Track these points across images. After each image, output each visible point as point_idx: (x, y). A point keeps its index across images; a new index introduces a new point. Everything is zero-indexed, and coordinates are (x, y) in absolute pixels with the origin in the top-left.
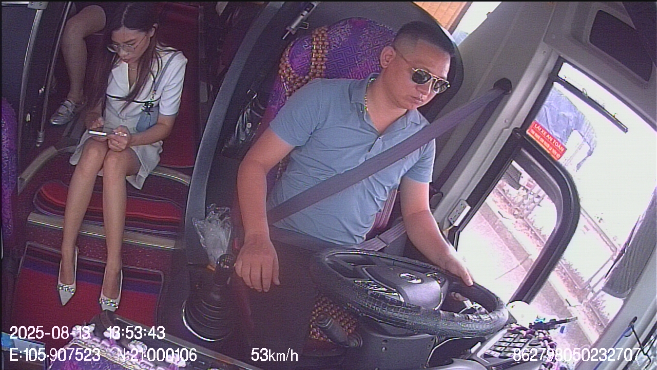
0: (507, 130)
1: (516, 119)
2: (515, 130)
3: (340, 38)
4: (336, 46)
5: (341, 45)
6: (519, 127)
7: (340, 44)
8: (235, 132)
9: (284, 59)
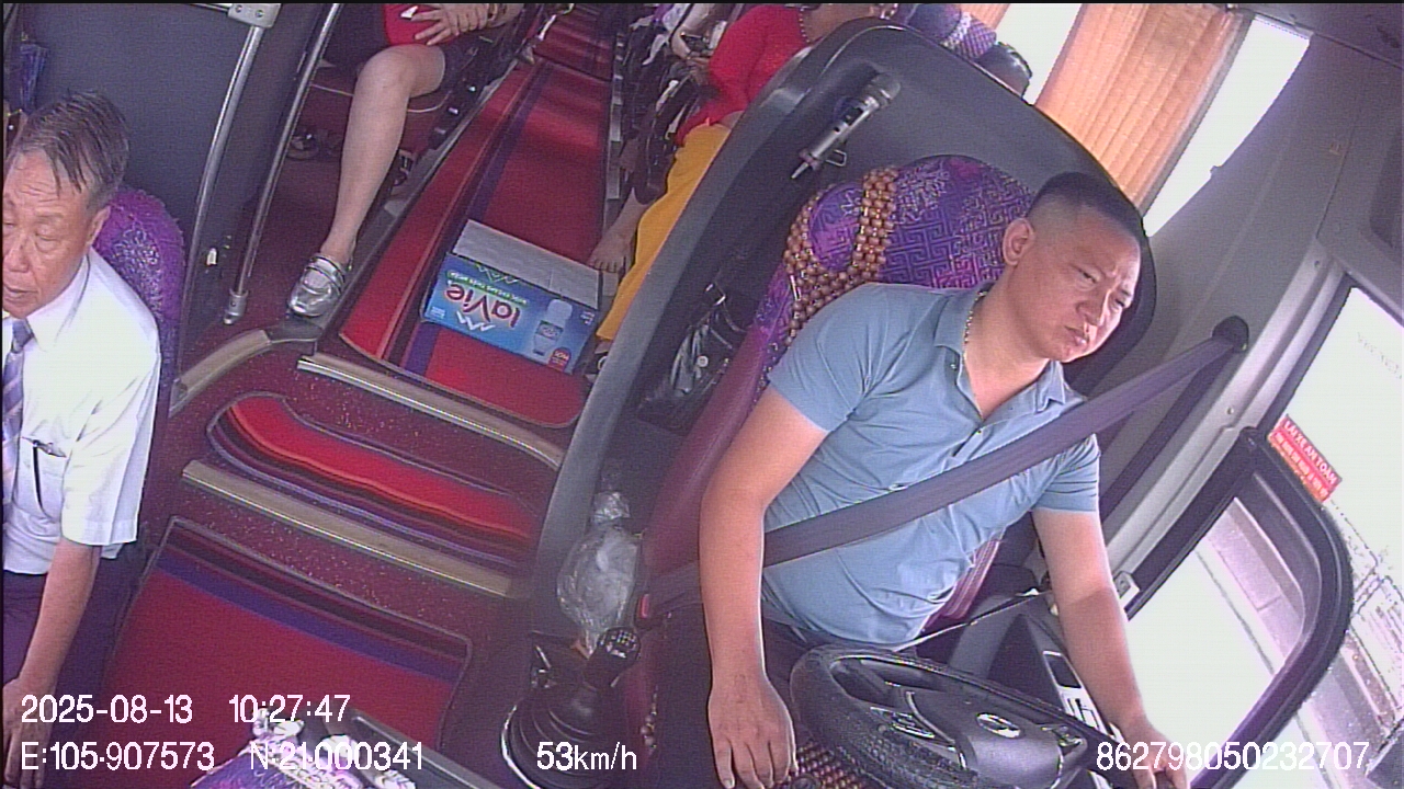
0: (1230, 430)
1: (1250, 409)
2: (1246, 431)
3: (922, 200)
4: (913, 217)
5: (923, 216)
6: (1255, 425)
7: (921, 213)
8: (670, 372)
9: (799, 227)
